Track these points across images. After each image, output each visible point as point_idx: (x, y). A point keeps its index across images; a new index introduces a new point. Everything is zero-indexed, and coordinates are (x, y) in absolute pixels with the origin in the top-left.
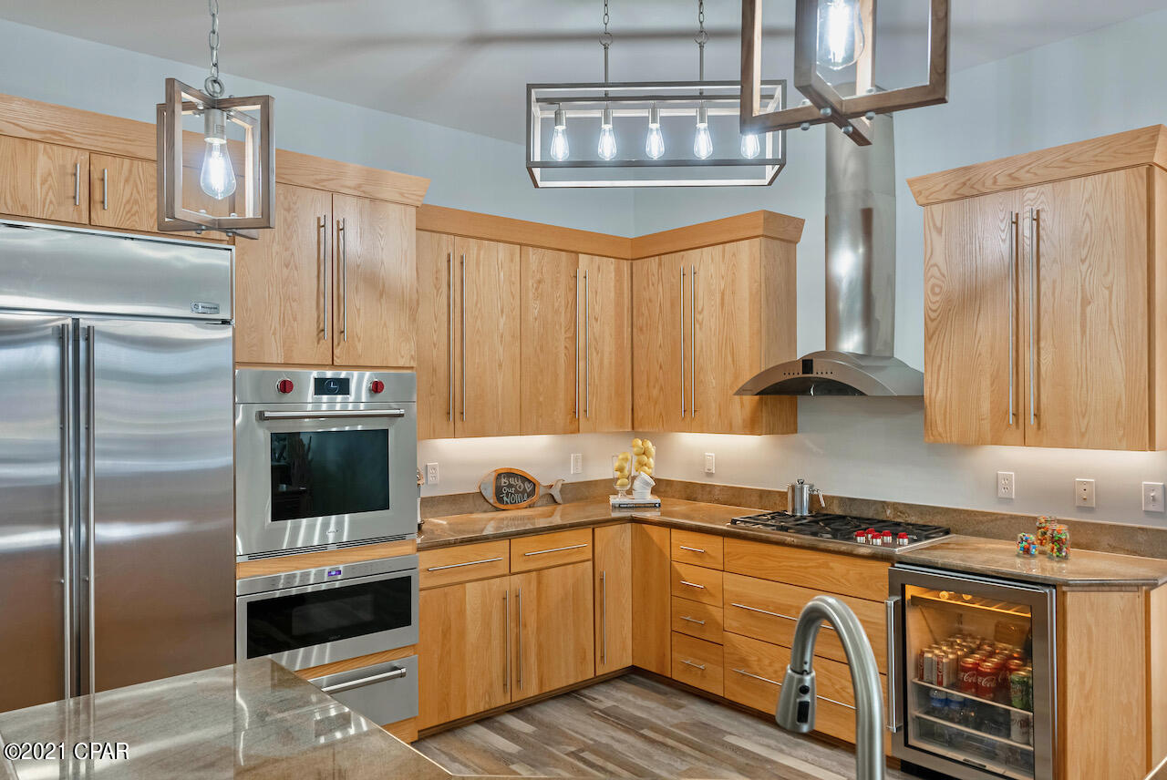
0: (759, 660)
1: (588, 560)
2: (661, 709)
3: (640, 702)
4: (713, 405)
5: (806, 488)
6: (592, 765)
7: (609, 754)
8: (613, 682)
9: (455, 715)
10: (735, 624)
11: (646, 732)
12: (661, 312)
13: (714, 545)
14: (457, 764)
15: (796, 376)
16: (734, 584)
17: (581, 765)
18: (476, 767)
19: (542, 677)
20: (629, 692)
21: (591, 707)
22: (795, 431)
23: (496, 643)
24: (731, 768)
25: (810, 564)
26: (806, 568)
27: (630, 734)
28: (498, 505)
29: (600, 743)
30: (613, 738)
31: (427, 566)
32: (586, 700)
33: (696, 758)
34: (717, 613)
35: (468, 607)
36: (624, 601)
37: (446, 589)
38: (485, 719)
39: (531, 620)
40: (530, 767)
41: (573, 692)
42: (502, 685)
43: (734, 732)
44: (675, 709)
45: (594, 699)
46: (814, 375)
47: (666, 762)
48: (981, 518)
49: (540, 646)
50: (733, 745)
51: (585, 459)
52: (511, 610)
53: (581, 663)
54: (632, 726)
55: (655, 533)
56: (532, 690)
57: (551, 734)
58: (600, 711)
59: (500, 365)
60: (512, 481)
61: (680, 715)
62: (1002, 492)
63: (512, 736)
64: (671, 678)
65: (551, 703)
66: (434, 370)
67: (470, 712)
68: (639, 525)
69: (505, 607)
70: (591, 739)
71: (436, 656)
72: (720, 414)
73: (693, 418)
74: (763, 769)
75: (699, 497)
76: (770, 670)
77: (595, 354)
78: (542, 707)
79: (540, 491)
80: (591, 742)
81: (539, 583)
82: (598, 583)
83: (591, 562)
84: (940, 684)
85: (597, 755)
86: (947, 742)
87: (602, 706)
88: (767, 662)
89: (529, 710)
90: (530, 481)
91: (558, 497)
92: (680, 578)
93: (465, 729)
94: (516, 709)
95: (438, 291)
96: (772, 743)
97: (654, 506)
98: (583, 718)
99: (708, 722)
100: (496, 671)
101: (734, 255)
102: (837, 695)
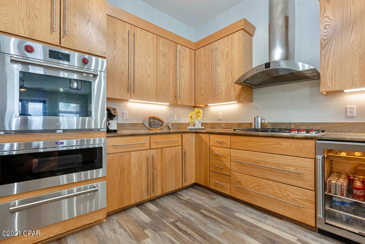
0: (246, 182)
1: (180, 146)
2: (207, 200)
3: (199, 197)
4: (224, 92)
5: (259, 118)
6: (181, 230)
7: (189, 224)
8: (189, 189)
9: (126, 204)
10: (235, 168)
11: (202, 211)
12: (205, 65)
13: (227, 139)
14: (121, 229)
15: (262, 70)
16: (235, 153)
17: (176, 230)
18: (129, 231)
19: (163, 188)
20: (195, 192)
21: (181, 199)
22: (252, 102)
23: (144, 175)
24: (242, 231)
25: (271, 144)
26: (268, 145)
27: (196, 212)
28: (150, 128)
29: (184, 217)
30: (189, 214)
31: (113, 144)
32: (179, 196)
33: (226, 226)
34: (228, 164)
35: (132, 161)
36: (192, 161)
37: (122, 154)
38: (139, 205)
39: (159, 167)
40: (153, 232)
41: (174, 192)
42: (146, 191)
43: (238, 211)
44: (212, 200)
45: (182, 196)
46: (271, 68)
47: (213, 228)
48: (338, 125)
49: (162, 176)
50: (239, 218)
51: (179, 116)
52: (151, 163)
53: (178, 182)
54: (196, 208)
55: (204, 136)
56: (159, 193)
57: (165, 212)
58: (184, 201)
59: (149, 76)
60: (155, 120)
61: (215, 203)
62: (349, 114)
63: (149, 213)
64: (209, 188)
65: (166, 197)
66: (123, 73)
67: (133, 202)
68: (198, 134)
69: (148, 162)
70: (181, 215)
71: (117, 181)
72: (226, 95)
73: (216, 98)
74: (257, 232)
75: (216, 127)
76: (251, 186)
77: (183, 78)
78: (162, 199)
79: (164, 125)
80: (181, 217)
81: (162, 153)
82: (184, 154)
83: (181, 147)
84: (342, 195)
85: (183, 224)
86: (344, 222)
87: (185, 199)
88: (250, 183)
89: (157, 200)
90: (161, 121)
91: (170, 127)
92: (213, 151)
93: (131, 209)
94: (152, 200)
95: (124, 43)
96: (255, 216)
97: (202, 129)
98: (178, 204)
99: (226, 206)
100: (144, 186)
101: (232, 38)
102: (284, 198)
